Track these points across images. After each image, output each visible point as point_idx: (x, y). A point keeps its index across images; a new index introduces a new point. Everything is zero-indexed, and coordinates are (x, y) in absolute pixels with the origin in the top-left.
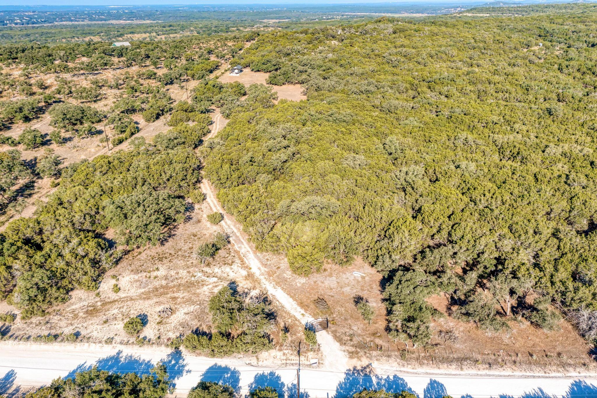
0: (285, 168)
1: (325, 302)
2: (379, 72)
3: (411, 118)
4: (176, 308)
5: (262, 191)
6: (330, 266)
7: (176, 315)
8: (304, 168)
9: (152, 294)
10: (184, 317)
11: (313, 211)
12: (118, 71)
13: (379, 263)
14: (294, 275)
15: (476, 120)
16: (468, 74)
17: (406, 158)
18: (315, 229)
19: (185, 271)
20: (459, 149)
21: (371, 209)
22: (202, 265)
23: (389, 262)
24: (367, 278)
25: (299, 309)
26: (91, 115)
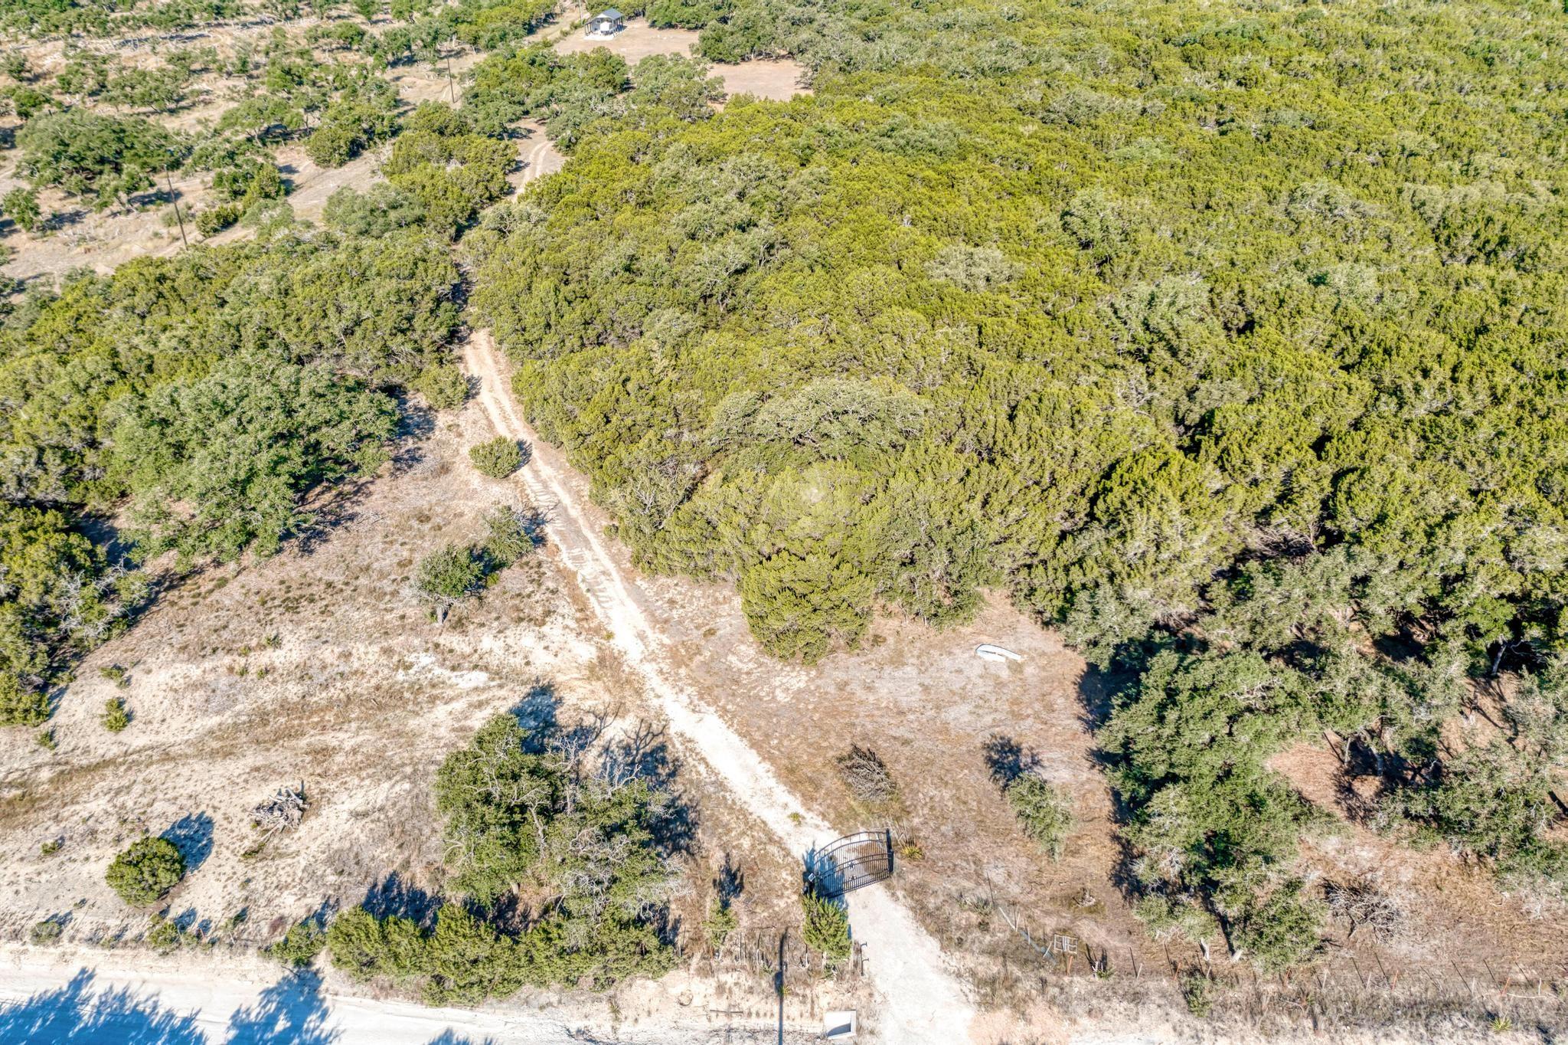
0: (740, 292)
1: (881, 765)
2: (1030, 21)
3: (1143, 140)
4: (323, 792)
5: (660, 363)
6: (893, 623)
7: (321, 820)
8: (803, 292)
9: (243, 738)
10: (347, 827)
11: (835, 429)
12: (257, 30)
13: (1080, 617)
14: (766, 660)
15: (1351, 144)
16: (1300, 20)
17: (1141, 256)
18: (840, 494)
19: (375, 648)
20: (1306, 229)
21: (1039, 422)
22: (438, 625)
23: (1117, 612)
24: (1030, 670)
25: (781, 793)
26: (146, 145)
